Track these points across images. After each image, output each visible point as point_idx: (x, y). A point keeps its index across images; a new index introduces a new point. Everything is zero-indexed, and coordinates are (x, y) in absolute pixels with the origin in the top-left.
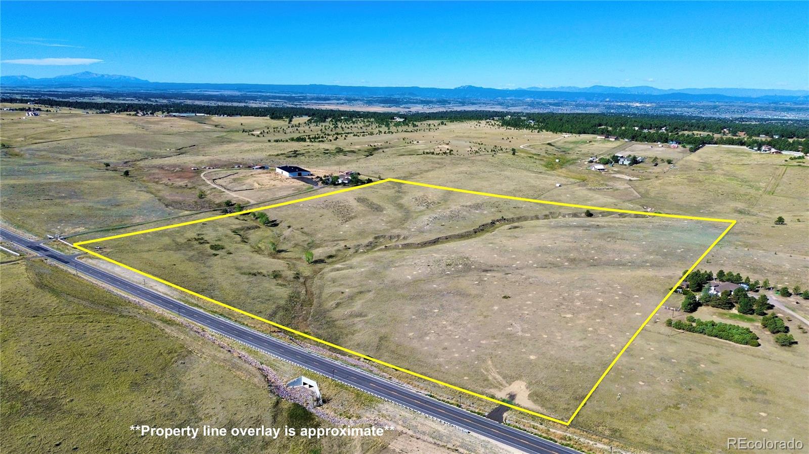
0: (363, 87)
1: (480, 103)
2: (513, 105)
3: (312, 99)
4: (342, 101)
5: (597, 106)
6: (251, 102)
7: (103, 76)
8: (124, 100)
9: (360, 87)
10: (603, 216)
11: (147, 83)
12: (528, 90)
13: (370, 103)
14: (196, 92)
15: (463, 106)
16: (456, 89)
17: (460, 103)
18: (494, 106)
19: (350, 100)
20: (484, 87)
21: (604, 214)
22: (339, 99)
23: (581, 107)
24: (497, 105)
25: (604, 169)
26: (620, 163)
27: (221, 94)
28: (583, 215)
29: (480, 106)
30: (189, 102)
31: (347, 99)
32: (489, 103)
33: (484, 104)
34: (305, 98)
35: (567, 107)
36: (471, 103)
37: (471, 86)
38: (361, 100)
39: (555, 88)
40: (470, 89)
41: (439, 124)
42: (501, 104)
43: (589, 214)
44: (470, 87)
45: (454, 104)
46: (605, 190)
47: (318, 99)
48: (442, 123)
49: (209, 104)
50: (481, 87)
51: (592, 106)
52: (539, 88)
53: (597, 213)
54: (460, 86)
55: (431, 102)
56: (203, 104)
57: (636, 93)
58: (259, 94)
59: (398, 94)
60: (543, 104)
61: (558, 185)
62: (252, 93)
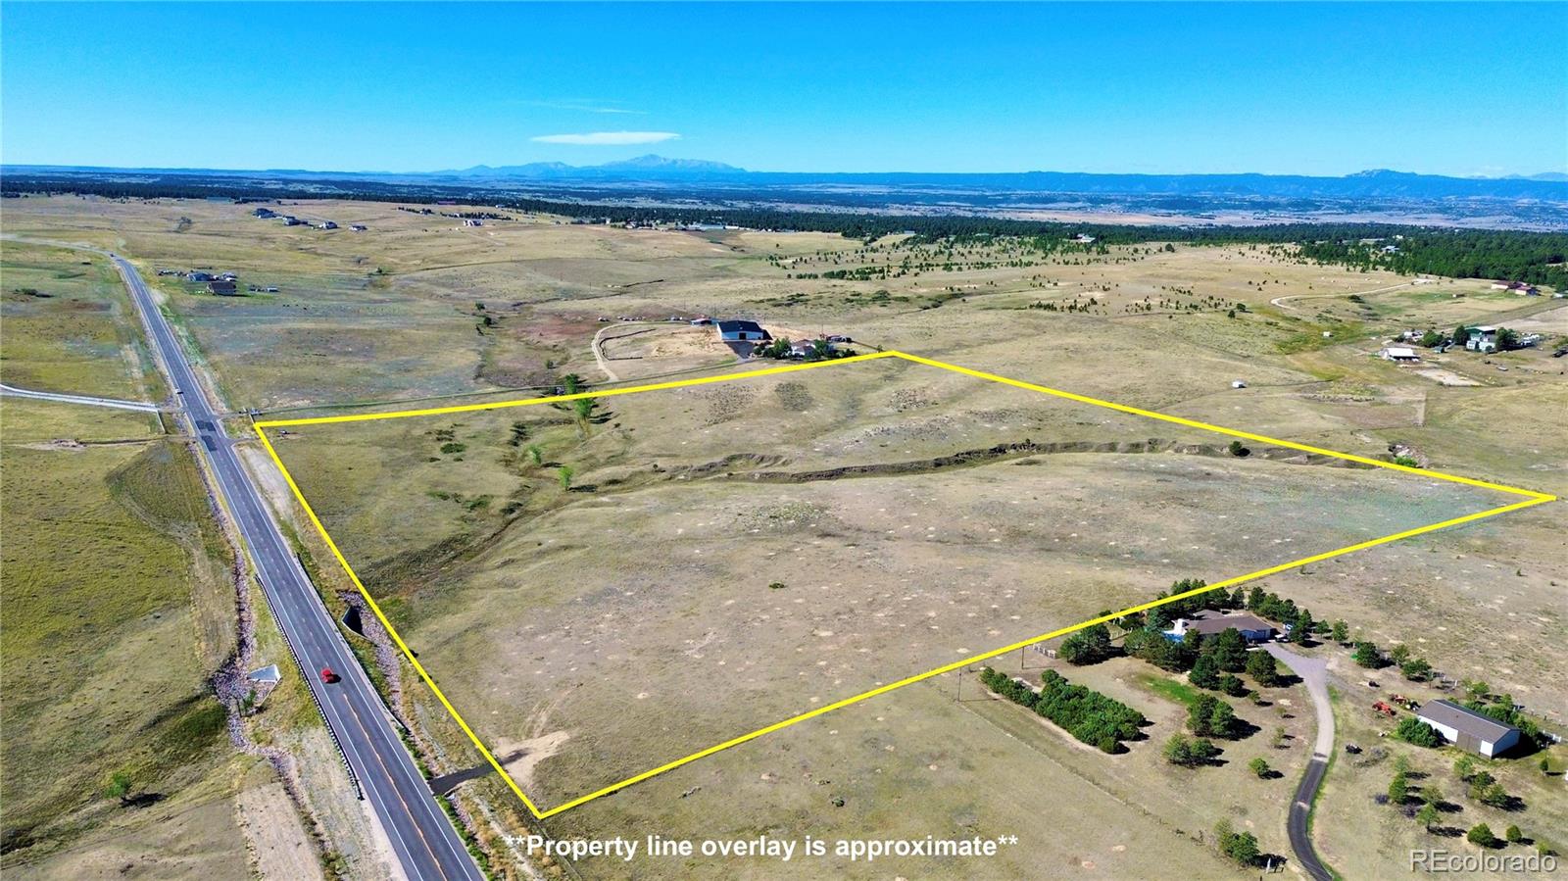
0: (1136, 175)
1: (1391, 208)
2: (1475, 213)
3: (1021, 200)
4: (1080, 204)
6: (895, 206)
7: (675, 162)
8: (681, 203)
9: (1131, 175)
10: (1271, 458)
11: (742, 175)
13: (1136, 206)
14: (813, 188)
15: (1347, 213)
16: (1349, 177)
17: (1343, 206)
18: (1425, 215)
19: (1096, 202)
20: (1420, 172)
21: (1273, 453)
22: (1076, 200)
24: (1433, 212)
25: (1410, 358)
26: (1470, 345)
27: (853, 193)
28: (1226, 450)
29: (1391, 215)
30: (784, 207)
31: (1090, 200)
32: (1413, 209)
33: (1401, 209)
34: (1006, 199)
36: (1369, 208)
37: (1388, 171)
38: (1118, 202)
40: (1385, 177)
41: (1160, 250)
42: (1443, 210)
43: (1240, 451)
44: (1385, 173)
45: (1329, 209)
46: (1351, 402)
47: (1032, 200)
48: (1170, 248)
49: (817, 211)
50: (1412, 174)
53: (1258, 450)
54: (1359, 171)
55: (1275, 205)
56: (806, 211)
58: (925, 191)
59: (1211, 190)
61: (1236, 384)
62: (912, 190)
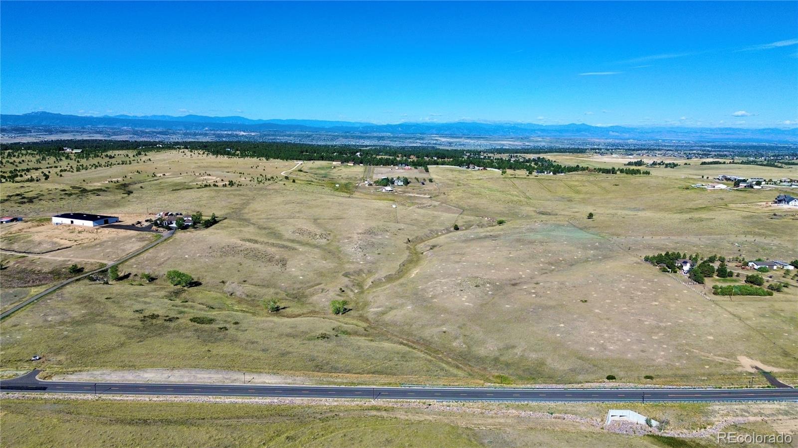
5: (206, 135)
12: (117, 117)
15: (50, 135)
23: (190, 135)
25: (392, 190)
26: (396, 184)
28: (452, 229)
33: (77, 132)
35: (174, 137)
39: (148, 117)
43: (457, 228)
50: (60, 114)
51: (201, 134)
52: (130, 116)
57: (231, 122)
60: (147, 133)
61: (394, 206)
